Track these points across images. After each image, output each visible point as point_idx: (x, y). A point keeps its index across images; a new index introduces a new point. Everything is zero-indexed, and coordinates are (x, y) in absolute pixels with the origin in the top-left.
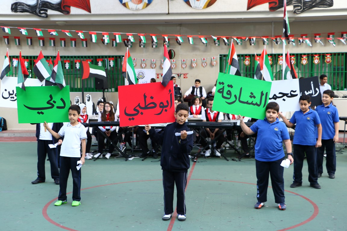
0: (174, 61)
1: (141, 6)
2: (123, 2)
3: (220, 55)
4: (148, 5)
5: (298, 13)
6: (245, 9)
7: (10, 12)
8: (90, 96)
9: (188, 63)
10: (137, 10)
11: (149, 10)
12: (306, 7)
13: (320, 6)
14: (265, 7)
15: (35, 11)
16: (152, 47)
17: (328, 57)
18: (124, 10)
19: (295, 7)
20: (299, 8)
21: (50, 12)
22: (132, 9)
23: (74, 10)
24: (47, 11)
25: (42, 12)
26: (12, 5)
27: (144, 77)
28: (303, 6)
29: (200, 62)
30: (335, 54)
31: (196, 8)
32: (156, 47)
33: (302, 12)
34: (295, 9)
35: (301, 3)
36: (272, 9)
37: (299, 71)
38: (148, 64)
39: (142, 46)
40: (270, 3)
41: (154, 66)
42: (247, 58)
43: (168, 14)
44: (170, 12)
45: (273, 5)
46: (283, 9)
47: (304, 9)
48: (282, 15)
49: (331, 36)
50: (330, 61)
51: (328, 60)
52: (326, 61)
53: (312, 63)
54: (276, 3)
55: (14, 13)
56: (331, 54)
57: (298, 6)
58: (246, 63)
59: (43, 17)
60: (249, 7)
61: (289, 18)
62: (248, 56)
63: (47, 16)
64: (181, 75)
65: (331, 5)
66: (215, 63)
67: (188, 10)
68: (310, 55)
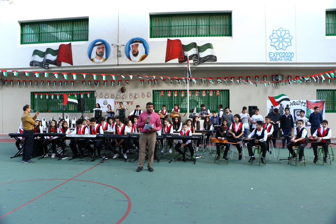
0: (125, 94)
1: (101, 60)
2: (91, 58)
3: (153, 90)
4: (105, 60)
5: (196, 64)
6: (164, 62)
7: (29, 66)
8: (68, 115)
9: (134, 95)
10: (99, 63)
11: (106, 63)
12: (201, 61)
13: (209, 61)
14: (176, 61)
15: (42, 65)
16: (111, 85)
17: (218, 92)
18: (92, 63)
19: (194, 61)
20: (197, 61)
21: (50, 66)
22: (96, 63)
23: (63, 64)
24: (48, 65)
25: (46, 66)
26: (30, 62)
27: (107, 103)
28: (199, 61)
29: (140, 94)
30: (222, 90)
31: (134, 61)
32: (114, 85)
33: (199, 64)
34: (194, 62)
35: (198, 59)
36: (181, 62)
37: (201, 100)
38: (110, 95)
39: (105, 85)
40: (179, 58)
41: (113, 97)
42: (169, 92)
43: (118, 65)
44: (119, 64)
45: (181, 60)
46: (187, 62)
47: (200, 62)
48: (186, 66)
50: (219, 95)
52: (217, 95)
53: (209, 96)
54: (183, 58)
55: (31, 67)
56: (220, 90)
57: (196, 60)
58: (169, 95)
59: (47, 69)
60: (166, 62)
61: (191, 68)
62: (169, 91)
63: (49, 68)
64: (129, 102)
65: (216, 60)
66: (150, 95)
67: (130, 62)
68: (207, 91)
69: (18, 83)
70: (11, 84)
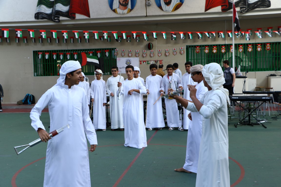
0: (152, 51)
1: (126, 11)
2: (113, 9)
3: (186, 46)
4: (131, 10)
5: (244, 12)
6: (203, 11)
7: (33, 19)
9: (163, 53)
10: (123, 14)
11: (132, 14)
12: (250, 8)
13: (260, 7)
14: (218, 9)
15: (51, 18)
16: (136, 41)
17: (268, 46)
18: (113, 15)
19: (241, 8)
20: (245, 9)
21: (61, 18)
22: (120, 14)
23: (78, 16)
24: (59, 17)
25: (56, 18)
26: (35, 14)
27: (131, 63)
28: (248, 8)
29: (171, 52)
30: (273, 43)
31: (166, 11)
32: (139, 41)
33: (247, 12)
34: (241, 10)
35: (246, 5)
36: (224, 10)
37: (246, 57)
38: (134, 54)
39: (129, 41)
40: (222, 6)
41: (138, 55)
42: (207, 48)
43: (146, 16)
44: (148, 15)
45: (224, 7)
46: (232, 10)
47: (248, 9)
48: (232, 15)
49: (270, 30)
50: (270, 49)
51: (268, 48)
52: (267, 49)
53: (256, 51)
54: (227, 6)
55: (36, 20)
56: (270, 43)
57: (244, 7)
58: (206, 51)
59: (57, 22)
60: (206, 10)
61: (239, 16)
62: (207, 46)
63: (59, 21)
64: (158, 61)
65: (269, 5)
66: (183, 52)
67: (162, 13)
68: (254, 44)
69: (16, 40)
70: (7, 42)
